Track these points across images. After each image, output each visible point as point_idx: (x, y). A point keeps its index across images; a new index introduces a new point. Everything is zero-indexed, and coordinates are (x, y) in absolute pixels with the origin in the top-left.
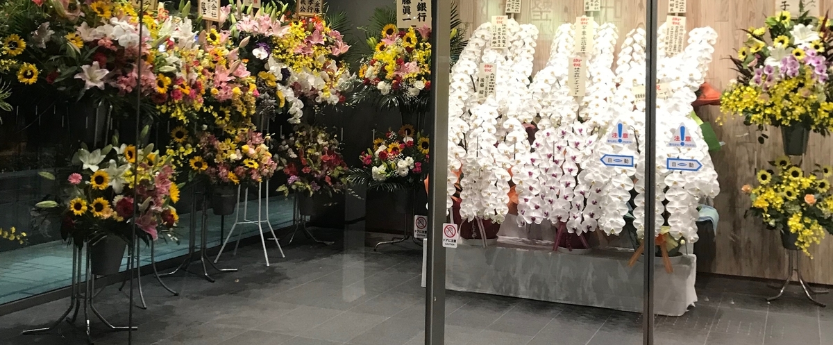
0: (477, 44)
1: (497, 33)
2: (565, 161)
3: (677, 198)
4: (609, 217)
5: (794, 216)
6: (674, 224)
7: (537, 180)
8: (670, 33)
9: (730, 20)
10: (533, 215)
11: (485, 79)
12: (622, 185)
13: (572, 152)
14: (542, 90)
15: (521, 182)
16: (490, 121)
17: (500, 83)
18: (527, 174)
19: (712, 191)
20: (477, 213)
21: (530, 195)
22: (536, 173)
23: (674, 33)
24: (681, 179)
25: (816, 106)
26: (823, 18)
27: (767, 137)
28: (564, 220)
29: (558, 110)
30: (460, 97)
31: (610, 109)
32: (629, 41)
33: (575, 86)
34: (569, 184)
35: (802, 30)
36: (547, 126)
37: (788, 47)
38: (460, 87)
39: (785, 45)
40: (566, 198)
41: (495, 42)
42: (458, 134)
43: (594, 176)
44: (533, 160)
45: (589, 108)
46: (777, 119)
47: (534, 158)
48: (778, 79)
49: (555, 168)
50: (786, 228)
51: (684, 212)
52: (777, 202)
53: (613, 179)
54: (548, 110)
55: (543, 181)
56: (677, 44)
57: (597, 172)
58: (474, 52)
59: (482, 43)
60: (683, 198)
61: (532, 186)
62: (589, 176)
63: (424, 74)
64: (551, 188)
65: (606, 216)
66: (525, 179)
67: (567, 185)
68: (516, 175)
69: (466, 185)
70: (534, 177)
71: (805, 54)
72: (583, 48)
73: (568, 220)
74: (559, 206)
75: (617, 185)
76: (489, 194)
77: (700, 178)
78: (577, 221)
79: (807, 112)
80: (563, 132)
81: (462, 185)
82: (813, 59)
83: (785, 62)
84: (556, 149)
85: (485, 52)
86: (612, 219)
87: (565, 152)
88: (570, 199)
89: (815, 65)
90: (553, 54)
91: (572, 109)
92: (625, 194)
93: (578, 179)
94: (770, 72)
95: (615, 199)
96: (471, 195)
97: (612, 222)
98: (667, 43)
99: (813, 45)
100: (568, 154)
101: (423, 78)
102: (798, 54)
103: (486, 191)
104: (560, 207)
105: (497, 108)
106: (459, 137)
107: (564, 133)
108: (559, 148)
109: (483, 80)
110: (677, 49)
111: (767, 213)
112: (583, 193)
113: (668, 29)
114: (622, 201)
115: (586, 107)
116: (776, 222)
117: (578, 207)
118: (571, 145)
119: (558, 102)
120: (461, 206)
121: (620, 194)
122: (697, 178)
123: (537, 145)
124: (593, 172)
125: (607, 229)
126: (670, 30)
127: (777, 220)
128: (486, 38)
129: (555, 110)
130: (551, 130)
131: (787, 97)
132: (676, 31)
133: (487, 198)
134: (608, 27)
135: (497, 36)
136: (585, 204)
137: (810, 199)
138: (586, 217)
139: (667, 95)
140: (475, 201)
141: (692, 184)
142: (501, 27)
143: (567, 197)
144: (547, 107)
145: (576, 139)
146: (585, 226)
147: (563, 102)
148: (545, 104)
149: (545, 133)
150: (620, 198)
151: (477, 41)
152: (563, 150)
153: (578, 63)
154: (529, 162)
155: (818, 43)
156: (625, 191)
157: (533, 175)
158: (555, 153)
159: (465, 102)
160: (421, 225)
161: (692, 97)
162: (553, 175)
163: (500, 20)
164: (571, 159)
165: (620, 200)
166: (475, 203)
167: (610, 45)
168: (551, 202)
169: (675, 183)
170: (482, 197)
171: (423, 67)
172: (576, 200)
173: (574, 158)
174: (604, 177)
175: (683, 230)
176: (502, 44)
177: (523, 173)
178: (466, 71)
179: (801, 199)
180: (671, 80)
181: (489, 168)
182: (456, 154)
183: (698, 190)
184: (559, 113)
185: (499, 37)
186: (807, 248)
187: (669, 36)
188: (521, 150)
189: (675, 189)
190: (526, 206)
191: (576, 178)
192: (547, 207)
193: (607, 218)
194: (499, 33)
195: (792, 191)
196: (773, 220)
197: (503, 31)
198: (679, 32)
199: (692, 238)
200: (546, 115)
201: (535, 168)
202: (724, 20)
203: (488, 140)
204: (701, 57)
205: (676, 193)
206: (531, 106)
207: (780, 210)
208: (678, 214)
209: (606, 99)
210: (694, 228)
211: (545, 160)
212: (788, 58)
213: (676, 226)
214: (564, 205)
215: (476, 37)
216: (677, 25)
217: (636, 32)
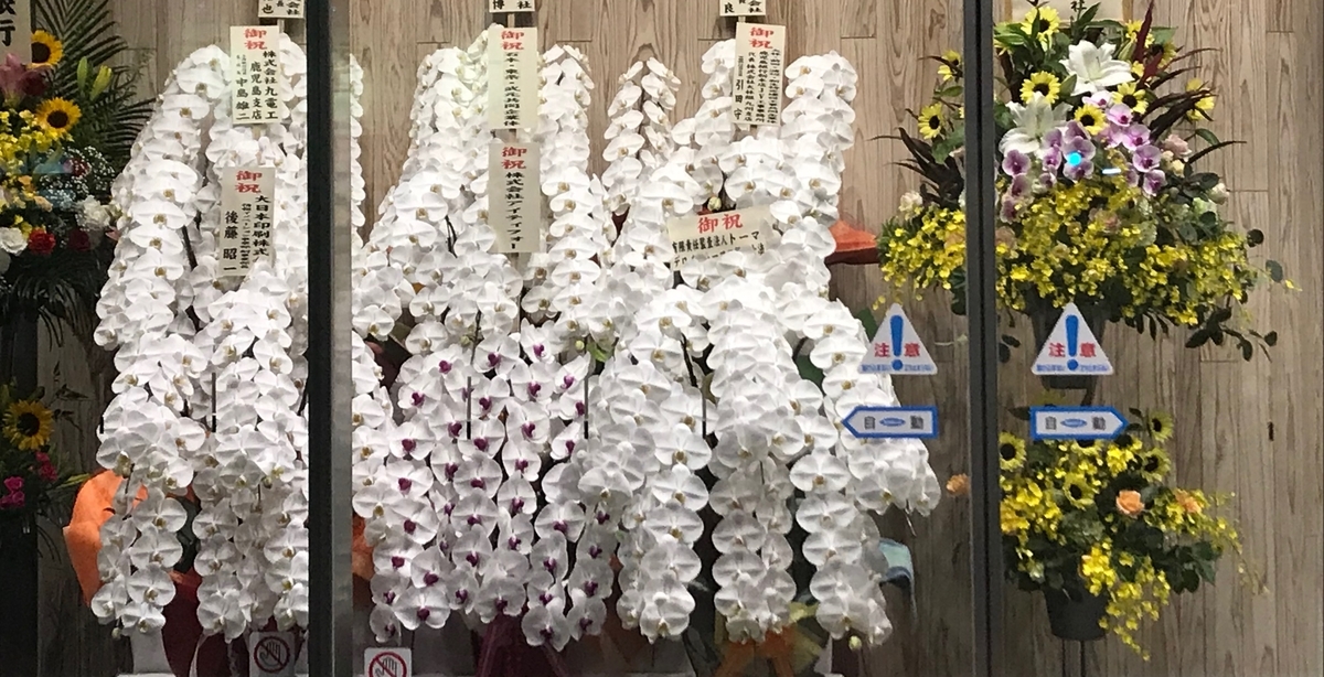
0: (185, 112)
1: (248, 77)
2: (506, 440)
3: (827, 522)
4: (653, 589)
5: (1095, 551)
6: (828, 595)
7: (426, 501)
8: (745, 70)
9: (880, 33)
10: (422, 602)
11: (241, 214)
12: (679, 497)
13: (523, 415)
14: (412, 239)
15: (379, 511)
16: (272, 336)
17: (284, 226)
18: (395, 486)
19: (924, 497)
20: (252, 613)
21: (408, 545)
22: (420, 479)
23: (757, 70)
24: (834, 470)
25: (1138, 254)
26: (1138, 25)
27: (1017, 344)
28: (513, 612)
29: (468, 295)
30: (160, 272)
31: (613, 286)
32: (629, 95)
33: (510, 225)
34: (521, 504)
35: (1087, 56)
36: (435, 345)
37: (1058, 102)
38: (156, 243)
39: (1051, 97)
40: (513, 545)
41: (245, 106)
42: (176, 382)
43: (606, 478)
44: (409, 445)
45: (551, 286)
46: (1042, 295)
47: (410, 437)
48: (1038, 187)
49: (479, 462)
50: (1078, 585)
51: (852, 557)
52: (1049, 515)
53: (652, 482)
54: (435, 297)
55: (442, 502)
56: (767, 101)
57: (612, 465)
58: (177, 136)
59: (200, 110)
60: (844, 521)
61: (413, 519)
62: (591, 479)
63: (23, 205)
64: (472, 521)
65: (641, 587)
66: (391, 500)
67: (516, 508)
68: (365, 492)
69: (212, 532)
70: (416, 493)
71: (1107, 121)
72: (512, 117)
73: (525, 609)
74: (497, 569)
75: (665, 498)
76: (290, 554)
77: (890, 463)
78: (552, 609)
79: (1119, 271)
80: (491, 357)
81: (198, 532)
82: (1126, 131)
83: (1056, 140)
84: (476, 410)
85: (212, 135)
86: (660, 595)
87: (504, 416)
88: (525, 549)
89: (1132, 149)
90: (421, 135)
91: (507, 291)
92: (689, 522)
93: (545, 487)
94: (1017, 169)
95: (664, 538)
96: (230, 561)
97: (660, 602)
98: (739, 99)
99: (1119, 96)
100: (514, 419)
101: (19, 219)
102: (1088, 120)
103: (278, 544)
104: (503, 574)
105: (283, 298)
106: (179, 389)
107: (494, 360)
108: (486, 404)
109: (233, 217)
110: (766, 114)
111: (1026, 548)
112: (562, 528)
113: (741, 60)
114: (681, 541)
115: (539, 282)
116: (1046, 570)
117: (552, 568)
118: (522, 394)
119: (466, 274)
120: (201, 597)
121: (676, 522)
122: (880, 463)
123: (418, 400)
124: (604, 466)
125: (649, 624)
126: (746, 62)
127: (1050, 564)
128: (212, 94)
129: (459, 296)
130: (451, 355)
131: (1063, 235)
132: (763, 64)
133: (282, 565)
134: (566, 56)
135: (248, 87)
136: (572, 559)
137: (1129, 502)
138: (578, 595)
139: (762, 239)
140: (245, 577)
141: (869, 481)
142: (262, 60)
143: (519, 542)
144: (432, 288)
145: (532, 376)
146: (576, 621)
147: (482, 273)
148: (423, 280)
149: (433, 362)
150: (675, 533)
151: (183, 101)
152: (497, 410)
153: (514, 158)
154: (399, 451)
155: (1131, 91)
156: (688, 512)
157: (413, 488)
158: (474, 418)
159: (177, 285)
160: (271, 661)
161: (827, 244)
162: (475, 484)
163: (256, 39)
164: (520, 433)
165: (675, 540)
166: (247, 584)
167: (577, 109)
168: (474, 561)
169: (820, 481)
170: (267, 563)
171: (18, 185)
172: (543, 548)
173: (529, 431)
174: (632, 478)
175: (853, 608)
176: (265, 110)
177: (383, 485)
178: (169, 194)
179: (1105, 502)
180: (769, 199)
181: (285, 478)
182: (179, 443)
183: (887, 495)
184: (474, 304)
185: (256, 91)
186: (1132, 633)
187: (744, 77)
188: (373, 417)
189: (823, 497)
190: (397, 581)
191: (537, 486)
192: (463, 576)
193: (645, 594)
194: (256, 78)
195: (1084, 485)
196: (1040, 566)
197: (270, 72)
198: (770, 67)
199: (878, 631)
200: (431, 310)
201: (417, 465)
202: (866, 33)
203: (276, 395)
204: (827, 134)
205: (826, 510)
206: (386, 288)
207: (1055, 537)
208: (837, 566)
209: (595, 259)
210: (879, 603)
211: (442, 441)
212: (1064, 130)
213: (834, 601)
214: (511, 566)
215: (181, 92)
216: (763, 49)
217: (646, 71)
